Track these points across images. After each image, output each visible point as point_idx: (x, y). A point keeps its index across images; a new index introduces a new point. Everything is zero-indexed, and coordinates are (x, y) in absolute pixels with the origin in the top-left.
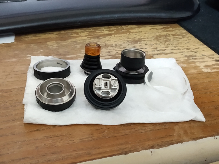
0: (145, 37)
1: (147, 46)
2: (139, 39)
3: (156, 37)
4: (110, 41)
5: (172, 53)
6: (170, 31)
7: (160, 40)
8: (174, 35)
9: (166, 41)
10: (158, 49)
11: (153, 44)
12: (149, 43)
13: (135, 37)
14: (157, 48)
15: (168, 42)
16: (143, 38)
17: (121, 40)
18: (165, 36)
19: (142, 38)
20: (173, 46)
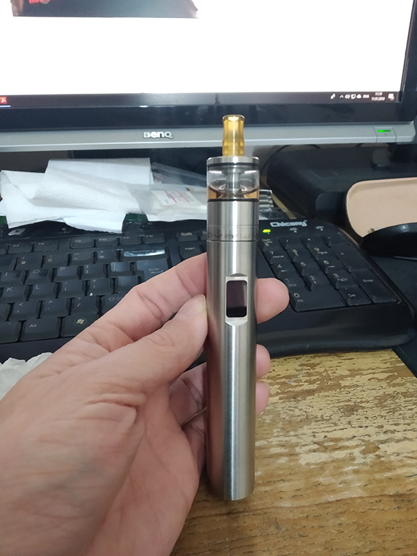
0: (364, 400)
1: (368, 422)
2: (355, 402)
3: (380, 400)
4: (313, 407)
5: (405, 438)
6: (399, 385)
7: (386, 406)
8: (405, 395)
9: (394, 411)
10: (384, 429)
11: (376, 415)
12: (370, 414)
13: (349, 398)
14: (382, 427)
15: (397, 411)
16: (361, 402)
17: (329, 404)
18: (393, 397)
19: (359, 400)
20: (407, 422)
